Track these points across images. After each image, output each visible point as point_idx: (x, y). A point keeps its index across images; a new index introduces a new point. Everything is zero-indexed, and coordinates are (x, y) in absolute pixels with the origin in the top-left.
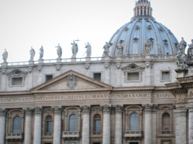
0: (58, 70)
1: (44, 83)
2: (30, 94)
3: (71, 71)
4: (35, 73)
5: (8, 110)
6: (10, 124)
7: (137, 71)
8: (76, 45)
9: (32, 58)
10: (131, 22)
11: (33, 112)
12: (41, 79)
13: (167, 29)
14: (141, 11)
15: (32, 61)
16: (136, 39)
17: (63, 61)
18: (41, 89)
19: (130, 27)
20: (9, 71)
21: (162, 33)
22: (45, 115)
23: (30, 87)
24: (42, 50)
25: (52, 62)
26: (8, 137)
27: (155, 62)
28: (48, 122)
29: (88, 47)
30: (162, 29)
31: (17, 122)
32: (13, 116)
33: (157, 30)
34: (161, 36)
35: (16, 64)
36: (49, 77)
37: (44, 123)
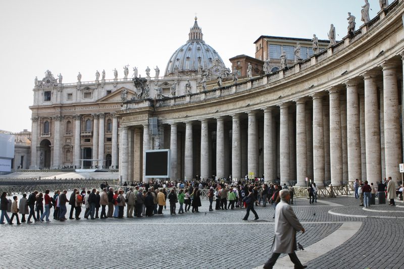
0: (115, 87)
1: (106, 96)
2: (96, 104)
3: (123, 87)
4: (100, 89)
5: (82, 115)
6: (83, 126)
7: (169, 87)
8: (127, 69)
9: (98, 78)
10: (186, 45)
11: (98, 117)
12: (103, 94)
13: (213, 49)
14: (197, 36)
15: (97, 80)
16: (188, 58)
17: (119, 80)
18: (103, 101)
19: (185, 48)
20: (82, 88)
21: (208, 53)
22: (107, 119)
23: (96, 99)
24: (104, 73)
25: (111, 81)
26: (82, 134)
27: (181, 80)
28: (109, 123)
29: (135, 70)
30: (208, 50)
31: (88, 123)
32: (86, 119)
33: (204, 51)
34: (207, 55)
35: (87, 83)
36: (109, 92)
37: (106, 124)
